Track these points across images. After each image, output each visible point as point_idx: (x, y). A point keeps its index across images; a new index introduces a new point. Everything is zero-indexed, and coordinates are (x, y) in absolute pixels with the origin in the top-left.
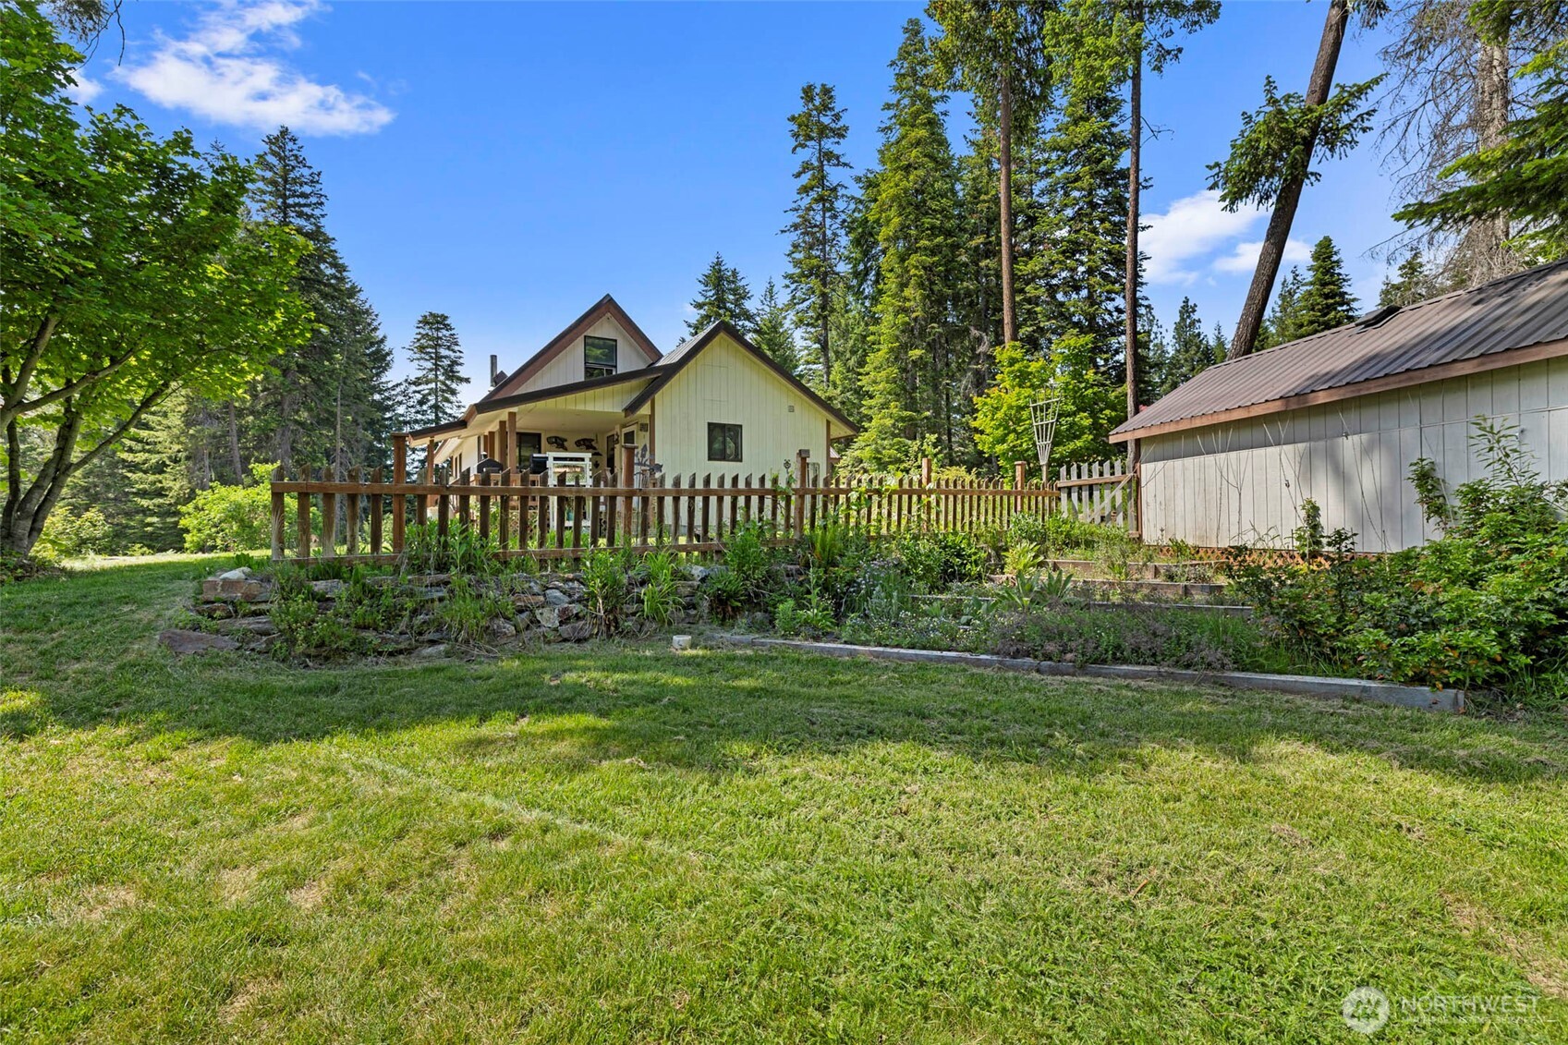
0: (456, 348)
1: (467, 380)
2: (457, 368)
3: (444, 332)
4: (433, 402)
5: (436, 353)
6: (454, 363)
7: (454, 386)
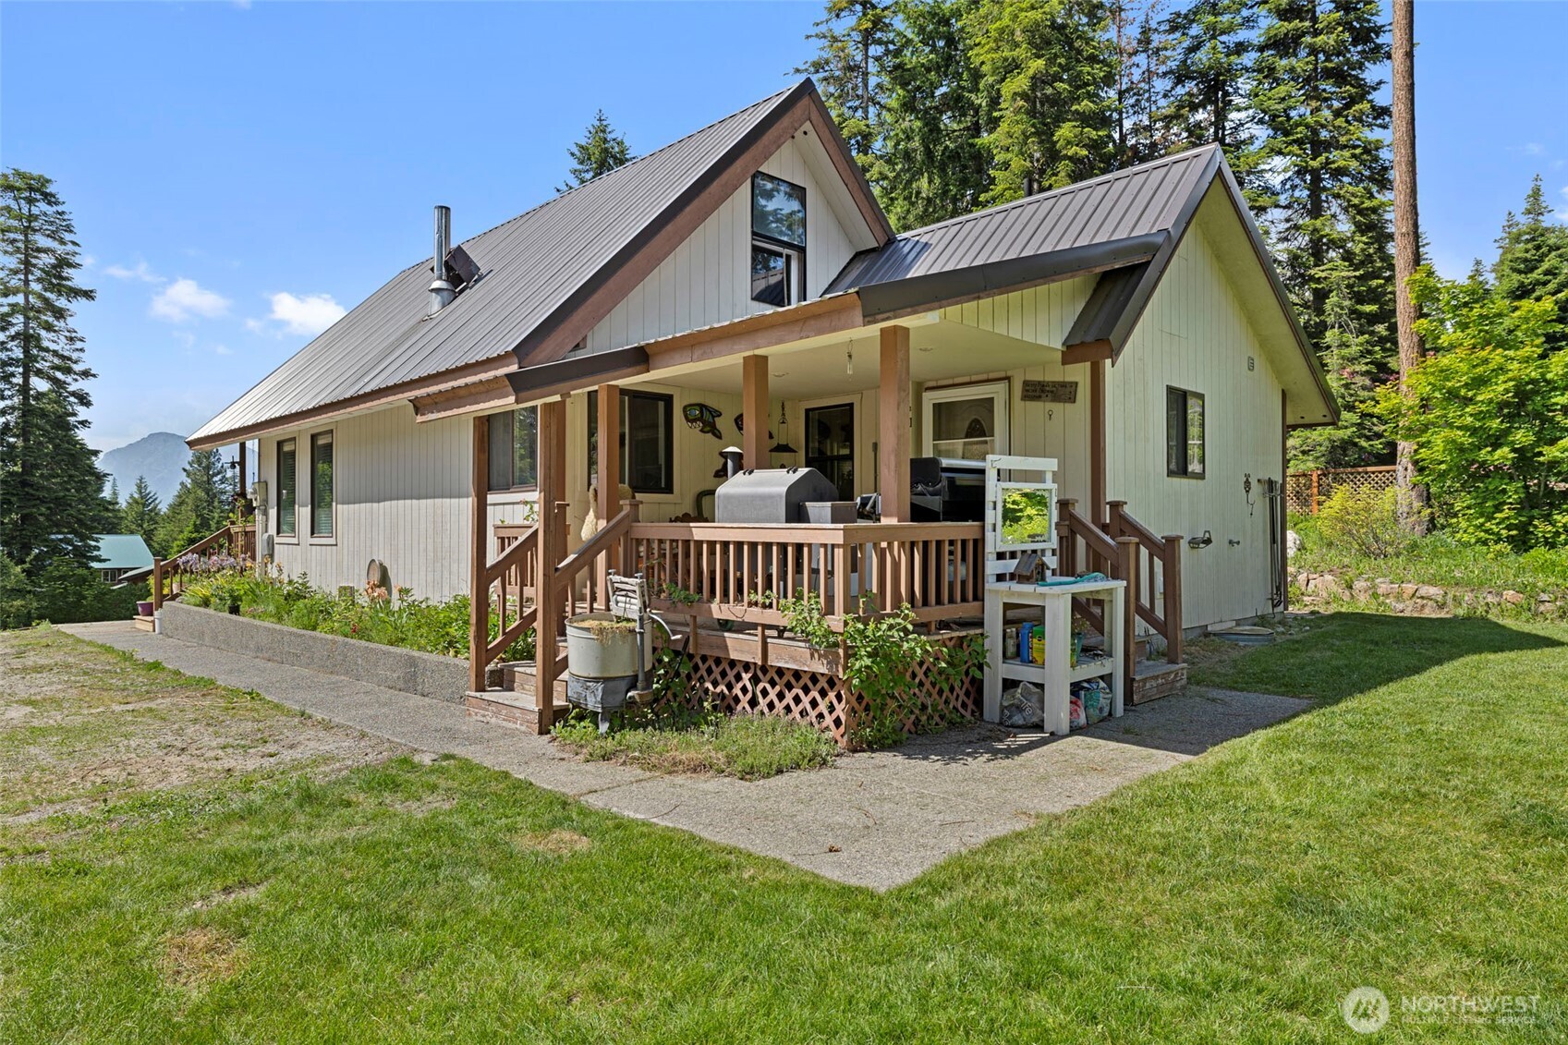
0: (68, 237)
1: (88, 295)
2: (67, 272)
3: (43, 206)
4: (20, 328)
5: (27, 241)
6: (63, 263)
7: (62, 302)
